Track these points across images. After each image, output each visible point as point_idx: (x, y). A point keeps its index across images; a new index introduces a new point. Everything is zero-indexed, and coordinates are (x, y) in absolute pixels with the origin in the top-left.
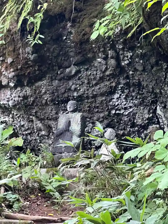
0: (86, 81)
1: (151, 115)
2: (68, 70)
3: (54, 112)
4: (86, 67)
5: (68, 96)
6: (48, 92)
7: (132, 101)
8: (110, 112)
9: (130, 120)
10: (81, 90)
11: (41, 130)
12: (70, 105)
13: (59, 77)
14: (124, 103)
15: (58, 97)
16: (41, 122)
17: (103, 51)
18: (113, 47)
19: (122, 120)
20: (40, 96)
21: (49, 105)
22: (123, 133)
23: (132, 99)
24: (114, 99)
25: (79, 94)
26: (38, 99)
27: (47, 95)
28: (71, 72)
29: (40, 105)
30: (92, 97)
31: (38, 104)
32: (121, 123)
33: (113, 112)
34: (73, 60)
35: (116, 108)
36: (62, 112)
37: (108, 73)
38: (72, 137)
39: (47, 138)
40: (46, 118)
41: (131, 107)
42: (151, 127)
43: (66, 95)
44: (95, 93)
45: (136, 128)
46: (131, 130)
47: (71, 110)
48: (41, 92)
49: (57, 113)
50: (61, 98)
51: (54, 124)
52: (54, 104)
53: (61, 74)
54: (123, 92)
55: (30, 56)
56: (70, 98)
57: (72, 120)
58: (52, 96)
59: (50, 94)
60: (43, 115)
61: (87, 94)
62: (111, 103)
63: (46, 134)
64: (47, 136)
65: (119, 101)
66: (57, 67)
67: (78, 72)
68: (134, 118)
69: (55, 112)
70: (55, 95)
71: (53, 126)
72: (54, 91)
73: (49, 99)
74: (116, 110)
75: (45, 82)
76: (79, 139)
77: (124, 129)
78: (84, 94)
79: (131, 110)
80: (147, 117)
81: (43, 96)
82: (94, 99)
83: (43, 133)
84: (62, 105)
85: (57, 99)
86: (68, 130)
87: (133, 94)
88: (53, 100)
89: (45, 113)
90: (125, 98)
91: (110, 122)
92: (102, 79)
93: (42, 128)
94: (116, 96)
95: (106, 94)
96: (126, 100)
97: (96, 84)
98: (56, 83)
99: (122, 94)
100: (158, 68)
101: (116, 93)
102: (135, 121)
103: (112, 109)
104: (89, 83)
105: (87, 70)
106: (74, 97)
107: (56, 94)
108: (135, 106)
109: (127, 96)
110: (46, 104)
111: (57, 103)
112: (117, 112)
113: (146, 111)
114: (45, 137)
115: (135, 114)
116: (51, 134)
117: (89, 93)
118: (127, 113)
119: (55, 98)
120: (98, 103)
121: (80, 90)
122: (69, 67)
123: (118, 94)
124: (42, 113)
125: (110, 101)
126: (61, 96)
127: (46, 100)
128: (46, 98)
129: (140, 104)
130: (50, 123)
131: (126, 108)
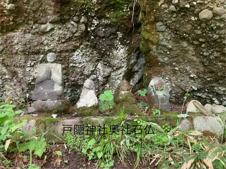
0: (57, 39)
1: (94, 69)
2: (43, 26)
3: (23, 61)
4: (60, 27)
5: (40, 49)
6: (20, 43)
7: (85, 58)
8: (69, 65)
10: (52, 46)
11: (5, 74)
13: (33, 31)
14: (80, 59)
15: (30, 48)
16: (6, 68)
18: (86, 14)
19: (75, 71)
20: (11, 45)
21: (19, 55)
22: (74, 79)
23: (85, 57)
24: (74, 55)
25: (49, 48)
26: (8, 48)
27: (19, 46)
28: (46, 29)
29: (9, 54)
30: (59, 52)
31: (7, 53)
32: (74, 73)
33: (71, 65)
34: (51, 18)
35: (74, 62)
36: (30, 62)
37: (76, 35)
39: (9, 80)
40: (13, 65)
41: (83, 62)
42: (92, 76)
43: (38, 48)
44: (62, 49)
45: (83, 77)
46: (80, 77)
48: (12, 42)
49: (25, 62)
50: (33, 49)
51: (21, 71)
52: (25, 54)
53: (36, 28)
54: (82, 51)
55: (6, 5)
56: (40, 51)
58: (24, 47)
59: (22, 45)
60: (10, 63)
61: (56, 49)
62: (72, 58)
63: (9, 78)
64: (10, 79)
65: (78, 57)
66: (33, 22)
67: (52, 29)
68: (84, 70)
70: (26, 46)
71: (19, 72)
72: (27, 43)
73: (21, 49)
74: (74, 63)
75: (17, 34)
77: (75, 77)
78: (53, 49)
79: (83, 64)
80: (91, 70)
81: (15, 46)
82: (60, 54)
83: (7, 77)
84: (32, 56)
85: (28, 50)
87: (88, 53)
88: (24, 50)
89: (13, 61)
90: (82, 56)
91: (67, 72)
92: (70, 39)
93: (7, 73)
94: (76, 53)
95: (70, 51)
96: (82, 57)
97: (64, 43)
98: (28, 36)
99: (81, 53)
101: (77, 51)
102: (84, 72)
103: (71, 62)
104: (58, 41)
105: (60, 29)
106: (44, 50)
107: (28, 46)
108: (86, 62)
109: (83, 54)
110: (16, 53)
111: (27, 53)
112: (74, 65)
113: (92, 66)
114: (8, 80)
115: (85, 67)
116: (14, 78)
117: (58, 49)
118: (80, 66)
119: (27, 49)
120: (62, 57)
121: (50, 45)
122: (45, 23)
123: (78, 52)
124: (9, 61)
125: (71, 57)
126: (33, 48)
127: (17, 50)
129: (90, 61)
130: (16, 69)
131: (80, 63)
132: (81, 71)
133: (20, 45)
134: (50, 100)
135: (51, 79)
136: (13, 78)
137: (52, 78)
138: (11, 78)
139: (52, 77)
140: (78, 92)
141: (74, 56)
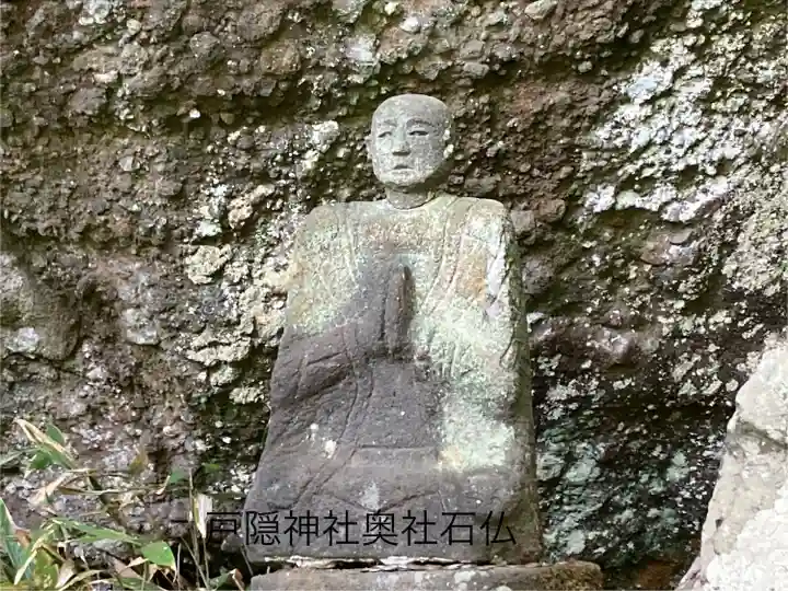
3: (158, 186)
5: (303, 61)
6: (133, 25)
7: (738, 124)
8: (573, 202)
9: (700, 260)
10: (410, 23)
11: (10, 320)
14: (690, 135)
15: (215, 64)
16: (22, 262)
19: (638, 260)
20: (55, 52)
21: (123, 132)
22: (633, 350)
23: (743, 111)
24: (627, 100)
25: (388, 53)
26: (37, 75)
27: (126, 52)
29: (42, 130)
30: (479, 85)
31: (26, 122)
32: (625, 280)
33: (602, 199)
35: (630, 169)
36: (222, 189)
38: (433, 413)
39: (46, 372)
40: (74, 234)
41: (723, 166)
43: (285, 56)
44: (503, 52)
45: (722, 317)
46: (687, 326)
49: (179, 199)
50: (239, 75)
51: (143, 279)
52: (172, 125)
56: (308, 84)
57: (421, 262)
58: (162, 59)
59: (145, 43)
60: (52, 209)
61: (449, 54)
62: (602, 133)
63: (46, 351)
64: (50, 362)
65: (660, 120)
68: (728, 247)
69: (171, 187)
70: (186, 49)
71: (126, 291)
72: (192, 19)
73: (142, 80)
74: (626, 185)
77: (639, 324)
78: (427, 51)
79: (720, 187)
81: (92, 59)
82: (484, 99)
83: (27, 339)
84: (233, 136)
85: (202, 84)
88: (168, 86)
89: (73, 190)
90: (705, 102)
91: (561, 269)
93: (27, 303)
94: (648, 78)
95: (585, 66)
96: (708, 112)
99: (694, 71)
101: (654, 56)
102: (727, 269)
103: (599, 176)
106: (343, 70)
107: (202, 44)
108: (755, 159)
109: (721, 82)
110: (104, 119)
111: (195, 114)
112: (629, 199)
114: (33, 367)
115: (736, 219)
116: (86, 348)
117: (465, 52)
118: (688, 212)
119: (189, 78)
120: (513, 130)
121: (399, 16)
123: (665, 63)
124: (46, 191)
125: (597, 120)
126: (245, 63)
127: (110, 91)
128: (105, 78)
130: (106, 268)
131: (689, 175)
132: (700, 253)
133: (132, 39)
134: (404, 561)
135: (411, 350)
136: (79, 345)
137: (420, 343)
138: (60, 352)
139: (423, 337)
140: (674, 474)
141: (628, 112)
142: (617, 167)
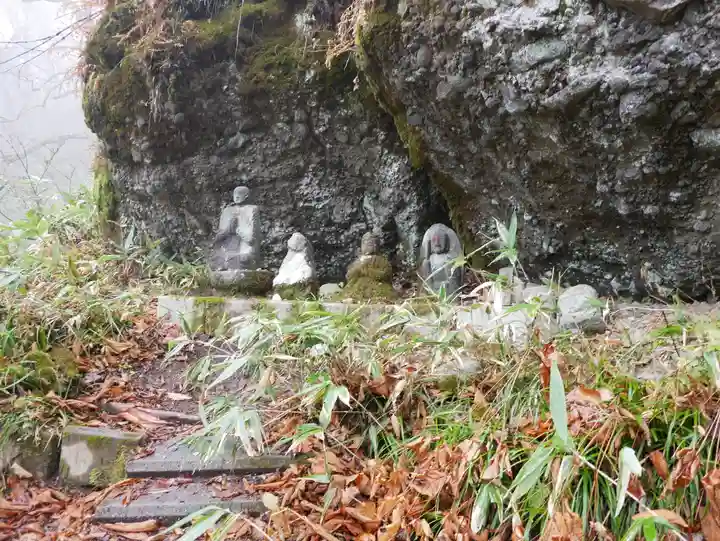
0: (260, 158)
1: (355, 209)
2: (232, 140)
3: (213, 203)
4: (260, 136)
5: (234, 179)
6: (203, 173)
7: (328, 189)
8: (295, 206)
9: (325, 216)
10: (253, 171)
11: (196, 228)
12: (238, 193)
13: (217, 152)
14: (317, 192)
15: (218, 180)
16: (196, 217)
17: (285, 111)
18: (302, 104)
19: (313, 216)
20: (191, 178)
21: (205, 193)
22: (315, 235)
23: (328, 186)
24: (301, 185)
25: (249, 177)
27: (202, 178)
28: (236, 143)
29: (192, 193)
30: (270, 182)
32: (311, 220)
33: (301, 204)
34: (240, 124)
35: (305, 198)
37: (293, 146)
38: (239, 244)
39: (205, 238)
40: (202, 211)
41: (326, 197)
42: (354, 226)
43: (230, 178)
44: (273, 176)
45: (333, 228)
46: (326, 230)
47: (239, 202)
48: (192, 173)
49: (218, 205)
50: (223, 182)
51: (215, 220)
52: (213, 191)
53: (221, 146)
54: (315, 175)
55: (172, 116)
57: (239, 217)
58: (209, 179)
59: (205, 177)
60: (197, 207)
61: (262, 177)
62: (297, 191)
63: (203, 234)
64: (205, 236)
65: (310, 188)
66: (216, 136)
67: (248, 143)
68: (331, 214)
69: (215, 203)
70: (213, 178)
71: (212, 223)
72: (213, 172)
73: (206, 183)
74: (306, 201)
75: (197, 158)
76: (250, 248)
78: (258, 176)
79: (327, 202)
80: (349, 211)
81: (197, 179)
82: (271, 185)
83: (200, 232)
84: (226, 193)
85: (217, 184)
86: (235, 234)
87: (331, 178)
88: (211, 185)
89: (200, 203)
90: (319, 184)
92: (284, 155)
93: (198, 225)
94: (306, 180)
95: (290, 179)
96: (320, 187)
97: (275, 164)
98: (214, 159)
99: (315, 179)
100: (372, 139)
101: (305, 176)
102: (332, 218)
103: (299, 200)
104: (264, 161)
105: (261, 140)
106: (241, 181)
107: (215, 176)
108: (333, 196)
109: (321, 181)
110: (201, 191)
111: (217, 189)
112: (306, 204)
113: (348, 204)
114: (203, 237)
115: (331, 208)
117: (265, 176)
118: (320, 206)
119: (214, 183)
120: (279, 191)
121: (250, 171)
122: (235, 134)
123: (308, 177)
124: (196, 204)
125: (295, 189)
126: (223, 180)
127: (201, 185)
128: (200, 183)
129: (340, 193)
130: (209, 218)
131: (318, 200)
140: (333, 260)
141: (302, 187)
142: (302, 197)
